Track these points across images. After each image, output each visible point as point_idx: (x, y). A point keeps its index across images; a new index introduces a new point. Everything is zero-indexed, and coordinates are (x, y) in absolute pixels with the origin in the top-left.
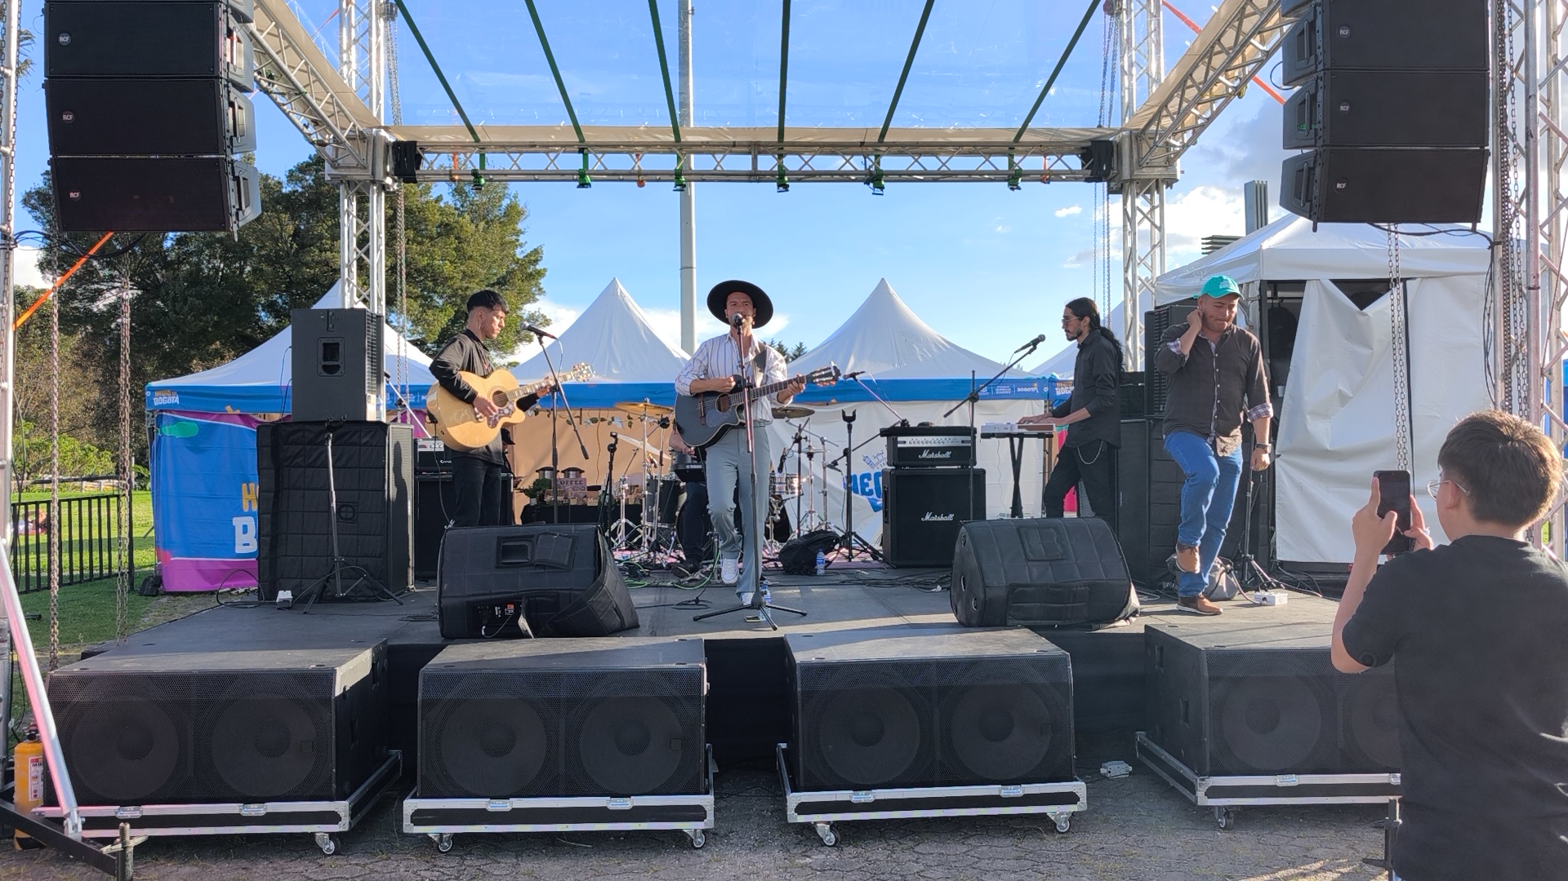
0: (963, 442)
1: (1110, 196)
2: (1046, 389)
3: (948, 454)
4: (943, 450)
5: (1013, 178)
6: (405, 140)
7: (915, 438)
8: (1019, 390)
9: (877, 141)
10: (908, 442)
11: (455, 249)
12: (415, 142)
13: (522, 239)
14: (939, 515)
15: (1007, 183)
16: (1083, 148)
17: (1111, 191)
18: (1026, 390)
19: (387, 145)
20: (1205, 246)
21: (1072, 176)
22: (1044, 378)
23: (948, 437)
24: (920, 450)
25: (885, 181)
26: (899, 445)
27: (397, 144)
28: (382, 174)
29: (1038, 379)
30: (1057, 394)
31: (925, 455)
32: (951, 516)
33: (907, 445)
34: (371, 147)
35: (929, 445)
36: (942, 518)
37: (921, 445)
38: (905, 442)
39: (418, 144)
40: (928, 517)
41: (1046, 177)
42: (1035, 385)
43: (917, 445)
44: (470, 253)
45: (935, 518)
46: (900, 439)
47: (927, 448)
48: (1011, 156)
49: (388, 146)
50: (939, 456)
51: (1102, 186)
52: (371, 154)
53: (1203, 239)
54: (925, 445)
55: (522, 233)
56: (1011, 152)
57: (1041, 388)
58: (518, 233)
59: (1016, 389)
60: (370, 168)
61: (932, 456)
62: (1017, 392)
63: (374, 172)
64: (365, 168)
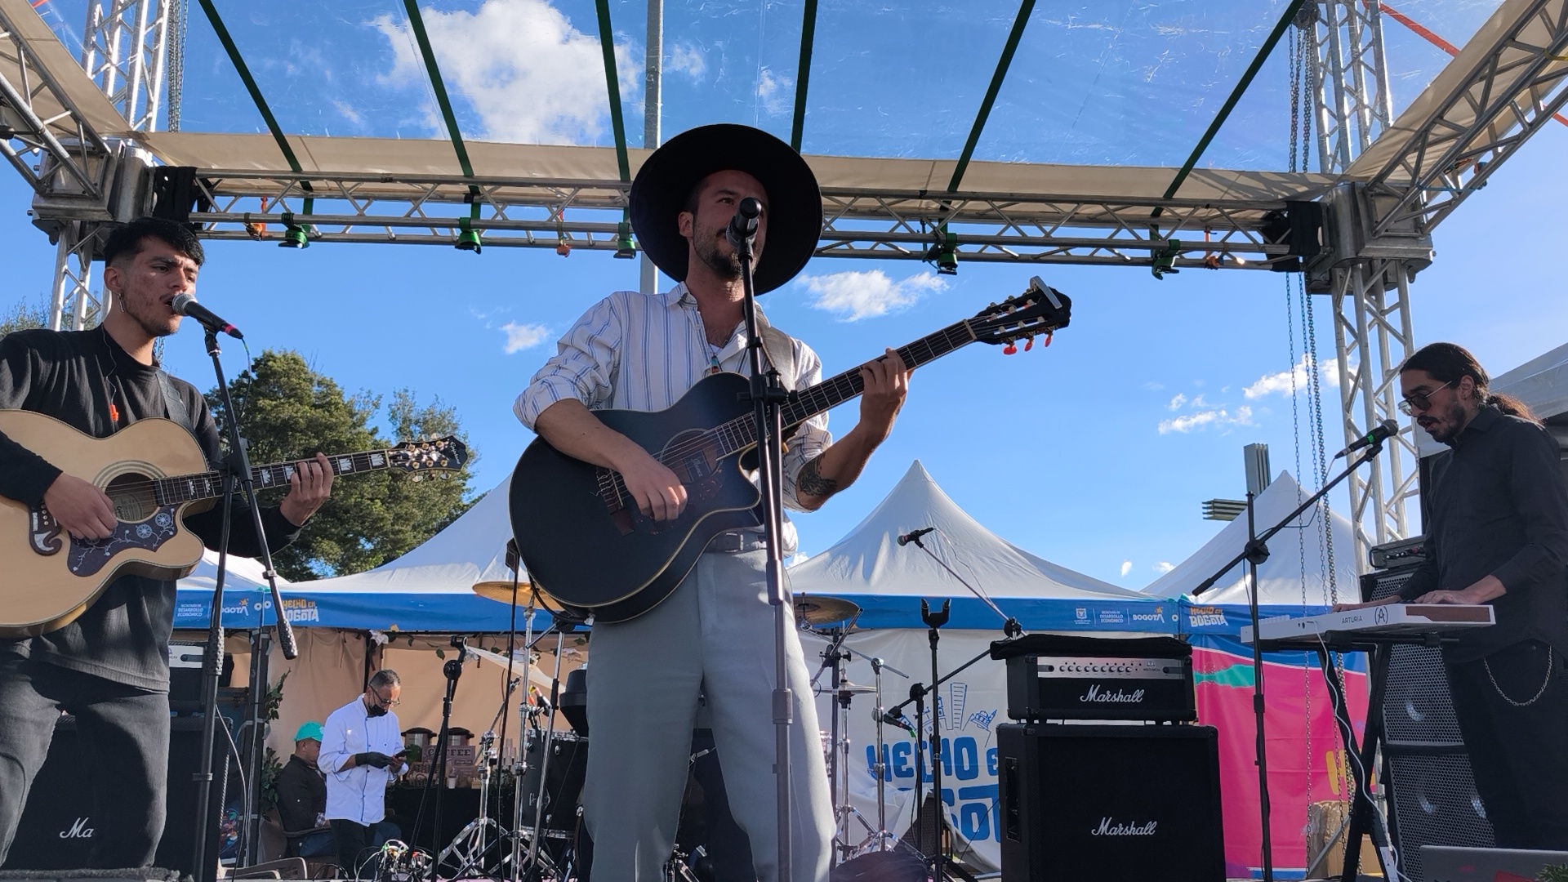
0: (1166, 670)
1: (1314, 297)
2: (1175, 618)
3: (1138, 695)
4: (1129, 686)
6: (177, 166)
7: (1070, 660)
8: (1135, 617)
9: (946, 190)
10: (1057, 669)
11: (388, 487)
12: (195, 169)
13: (469, 484)
14: (1126, 824)
15: (1151, 266)
17: (1312, 288)
18: (1146, 618)
19: (146, 172)
20: (1206, 511)
21: (1254, 261)
22: (1171, 600)
23: (1136, 661)
24: (1083, 685)
25: (959, 259)
26: (1041, 675)
27: (163, 170)
29: (1164, 602)
30: (1193, 626)
31: (1092, 695)
33: (1056, 674)
34: (113, 168)
35: (1099, 675)
36: (1132, 831)
37: (1083, 675)
38: (1051, 669)
39: (197, 173)
40: (1103, 828)
42: (1159, 610)
43: (1074, 675)
44: (406, 493)
45: (1119, 831)
46: (1043, 661)
47: (1095, 681)
48: (1154, 229)
49: (148, 174)
50: (1120, 698)
52: (110, 178)
53: (1204, 503)
54: (1091, 675)
55: (470, 477)
57: (1167, 616)
58: (465, 477)
59: (1131, 616)
60: (107, 200)
61: (1106, 698)
62: (1132, 621)
63: (113, 208)
64: (96, 198)
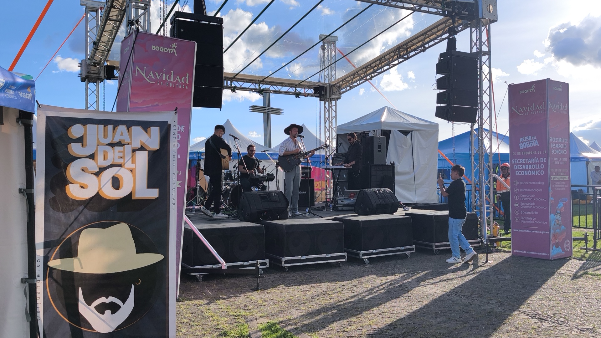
1: (321, 102)
3: (304, 175)
5: (297, 95)
6: (110, 65)
9: (262, 80)
12: (113, 66)
15: (295, 96)
16: (314, 87)
17: (320, 100)
20: (250, 109)
21: (312, 95)
28: (104, 77)
32: (306, 192)
36: (303, 193)
39: (115, 67)
41: (305, 95)
45: (302, 193)
48: (296, 88)
49: (106, 67)
51: (318, 98)
52: (101, 69)
53: (249, 106)
56: (296, 87)
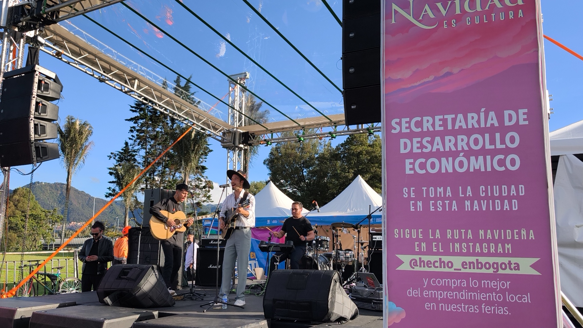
6: (246, 132)
12: (248, 132)
19: (240, 134)
26: (373, 240)
27: (243, 133)
28: (238, 144)
34: (233, 135)
38: (376, 238)
46: (374, 237)
52: (233, 137)
63: (234, 143)
64: (231, 142)
